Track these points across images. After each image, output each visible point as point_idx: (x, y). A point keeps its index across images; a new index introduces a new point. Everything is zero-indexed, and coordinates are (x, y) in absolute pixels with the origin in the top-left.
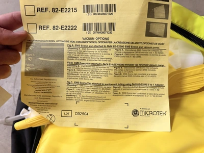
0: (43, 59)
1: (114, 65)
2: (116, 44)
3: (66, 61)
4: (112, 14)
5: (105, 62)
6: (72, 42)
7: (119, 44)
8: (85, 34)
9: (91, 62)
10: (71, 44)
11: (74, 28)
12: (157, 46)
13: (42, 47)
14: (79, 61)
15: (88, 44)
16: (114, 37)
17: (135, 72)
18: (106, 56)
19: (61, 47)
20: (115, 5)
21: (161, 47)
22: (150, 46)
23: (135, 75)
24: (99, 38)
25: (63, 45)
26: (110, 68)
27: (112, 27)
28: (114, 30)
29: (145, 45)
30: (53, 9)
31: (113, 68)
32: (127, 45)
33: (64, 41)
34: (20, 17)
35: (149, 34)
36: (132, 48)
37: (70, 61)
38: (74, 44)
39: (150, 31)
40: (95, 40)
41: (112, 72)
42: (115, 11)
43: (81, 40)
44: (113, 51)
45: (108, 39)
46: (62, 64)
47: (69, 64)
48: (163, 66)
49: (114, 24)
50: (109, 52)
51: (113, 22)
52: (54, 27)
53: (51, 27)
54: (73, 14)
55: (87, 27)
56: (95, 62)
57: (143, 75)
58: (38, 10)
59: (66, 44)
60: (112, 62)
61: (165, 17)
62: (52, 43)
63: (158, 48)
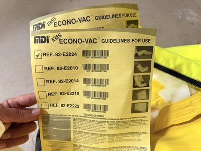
0: (55, 128)
1: (108, 135)
2: (109, 121)
3: (72, 129)
4: (105, 99)
5: (101, 133)
6: (76, 116)
7: (111, 120)
8: (85, 111)
9: (91, 132)
10: (76, 117)
11: (77, 106)
12: (141, 119)
13: (54, 120)
14: (82, 130)
15: (88, 119)
16: (107, 115)
17: (124, 138)
18: (101, 129)
19: (69, 120)
20: (108, 93)
21: (143, 119)
22: (135, 119)
23: (125, 140)
24: (96, 115)
25: (70, 118)
26: (105, 137)
27: (105, 108)
28: (107, 110)
29: (132, 119)
30: (61, 93)
31: (108, 137)
32: (118, 121)
33: (70, 116)
34: (35, 99)
35: (134, 111)
36: (120, 122)
37: (76, 130)
38: (78, 118)
39: (135, 109)
40: (93, 116)
41: (107, 140)
42: (108, 97)
43: (83, 115)
44: (107, 125)
45: (103, 116)
46: (70, 132)
47: (75, 132)
48: (145, 133)
49: (107, 106)
50: (104, 126)
51: (106, 105)
52: (62, 105)
53: (60, 105)
54: (76, 97)
55: (87, 106)
56: (93, 132)
57: (131, 140)
58: (49, 94)
59: (72, 118)
60: (107, 133)
61: (146, 98)
62: (61, 117)
63: (142, 120)
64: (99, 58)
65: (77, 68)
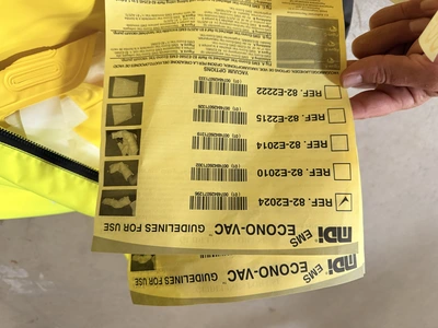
0: (311, 43)
1: (195, 29)
2: (192, 60)
3: (274, 41)
4: (200, 106)
5: (210, 33)
6: (265, 70)
7: (188, 60)
8: (243, 79)
9: (233, 35)
10: (265, 66)
11: (261, 91)
12: (125, 63)
13: (313, 62)
14: (252, 38)
15: (238, 64)
16: (196, 72)
17: (162, 21)
18: (210, 42)
19: (281, 62)
20: (195, 120)
21: (119, 62)
22: (137, 62)
23: (159, 17)
24: (221, 71)
25: (278, 65)
26: (202, 25)
27: (200, 87)
28: (196, 82)
29: (144, 62)
30: (296, 119)
31: (197, 24)
32: (174, 59)
33: (277, 71)
35: (140, 80)
36: (168, 55)
37: (266, 40)
38: (261, 66)
39: (137, 84)
40: (227, 69)
41: (198, 18)
42: (195, 111)
43: (249, 71)
44: (197, 50)
45: (206, 69)
46: (279, 35)
47: (268, 36)
48: (115, 32)
49: (196, 91)
50: (204, 49)
51: (199, 94)
52: (295, 93)
53: (300, 94)
54: (264, 112)
55: (241, 90)
56: (228, 35)
57: (147, 17)
58: (322, 118)
59: (274, 66)
60: (198, 33)
61: (113, 107)
62: (298, 69)
63: (124, 60)
64: (210, 194)
65: (260, 173)
